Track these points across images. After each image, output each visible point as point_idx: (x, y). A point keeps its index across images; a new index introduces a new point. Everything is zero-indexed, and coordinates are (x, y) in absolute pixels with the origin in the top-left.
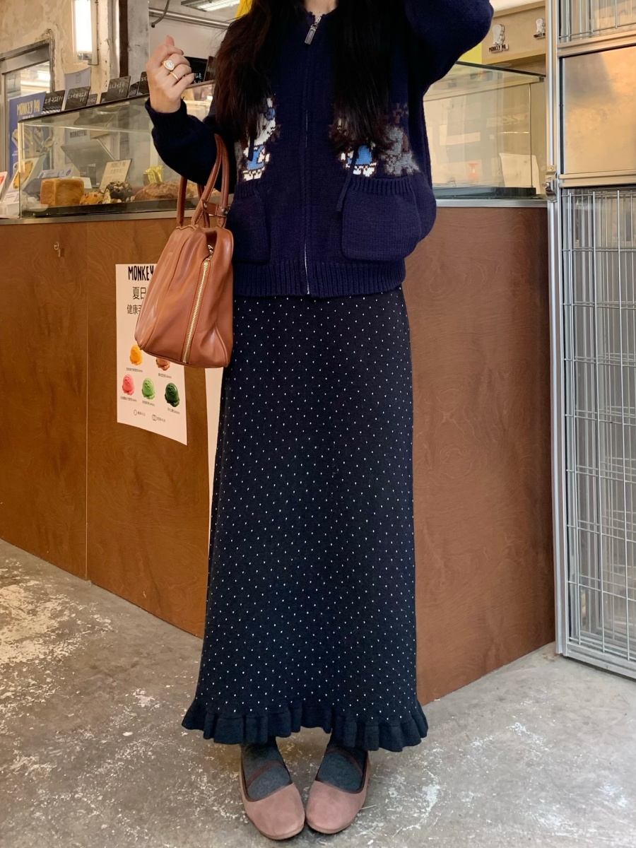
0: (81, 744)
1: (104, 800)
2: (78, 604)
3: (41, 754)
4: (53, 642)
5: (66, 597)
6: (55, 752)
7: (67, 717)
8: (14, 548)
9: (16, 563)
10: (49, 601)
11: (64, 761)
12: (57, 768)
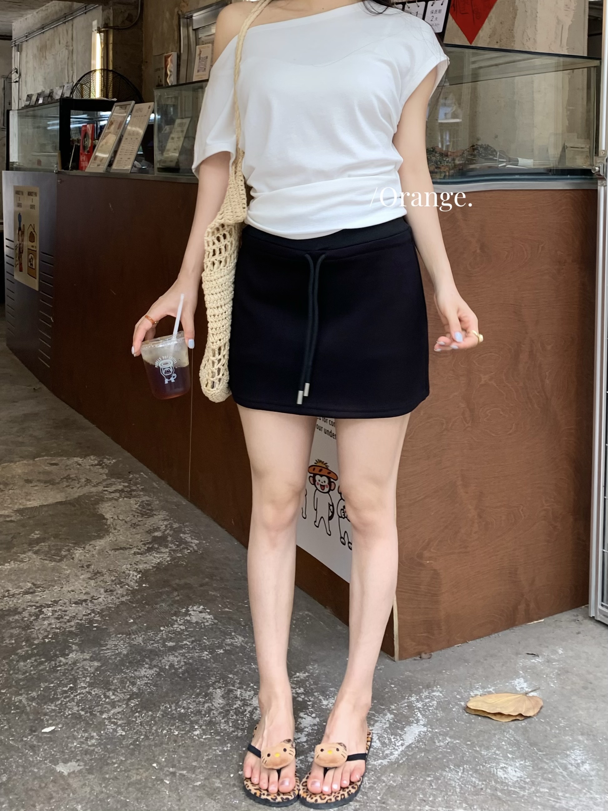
0: (128, 648)
1: (129, 699)
2: (175, 522)
3: (94, 653)
4: (141, 554)
5: (168, 515)
6: (105, 652)
7: (127, 623)
8: (140, 465)
9: (137, 479)
10: (152, 516)
11: (110, 661)
12: (101, 666)
